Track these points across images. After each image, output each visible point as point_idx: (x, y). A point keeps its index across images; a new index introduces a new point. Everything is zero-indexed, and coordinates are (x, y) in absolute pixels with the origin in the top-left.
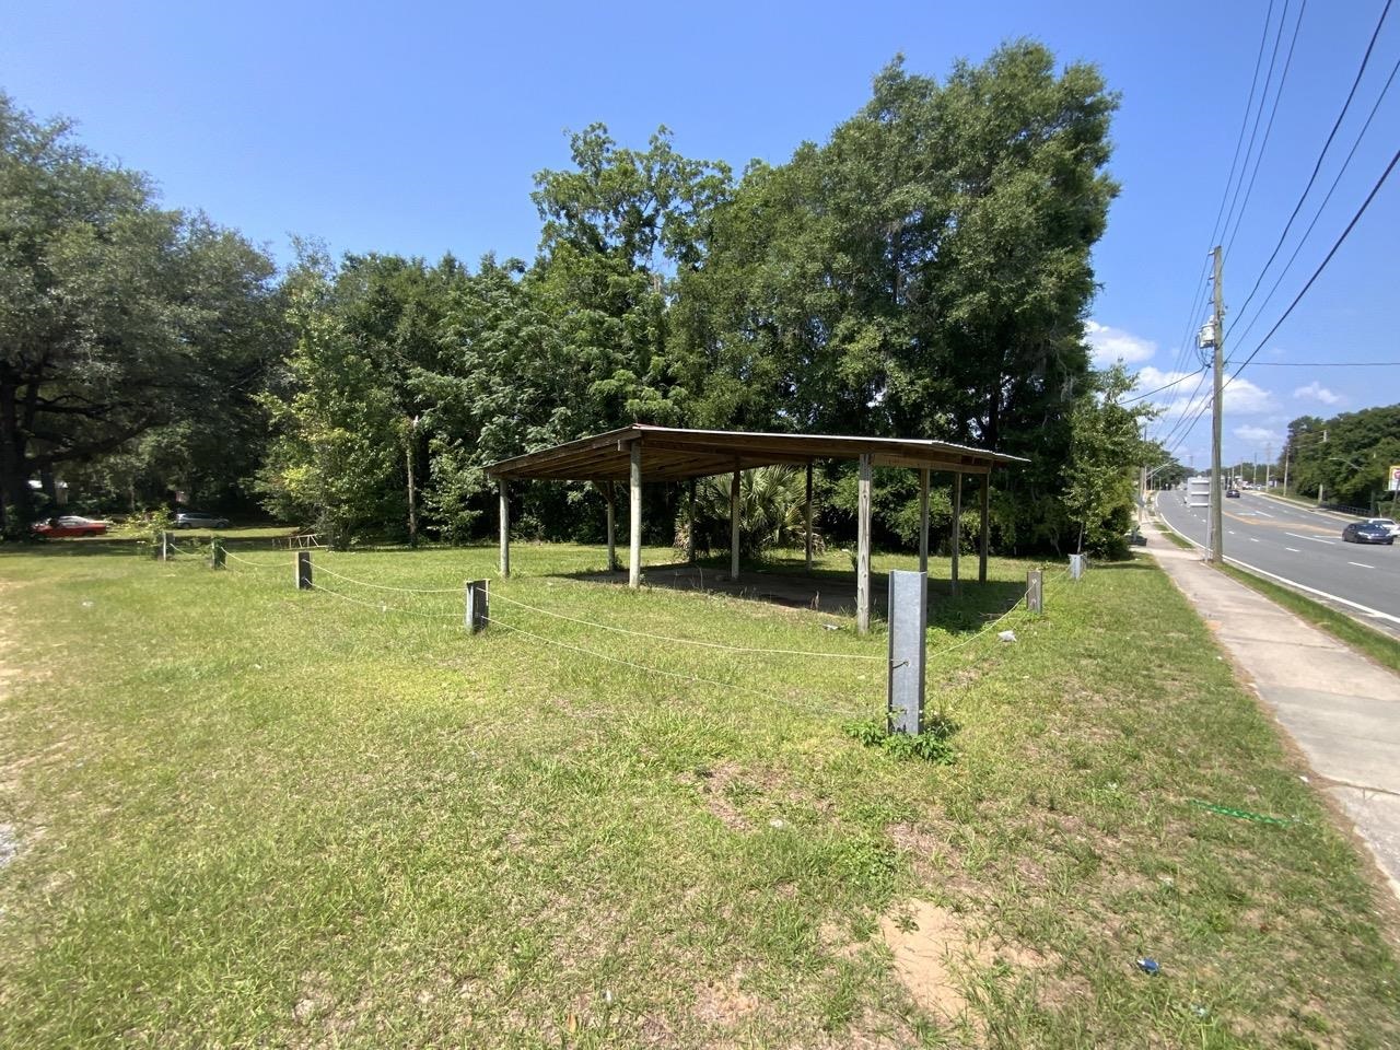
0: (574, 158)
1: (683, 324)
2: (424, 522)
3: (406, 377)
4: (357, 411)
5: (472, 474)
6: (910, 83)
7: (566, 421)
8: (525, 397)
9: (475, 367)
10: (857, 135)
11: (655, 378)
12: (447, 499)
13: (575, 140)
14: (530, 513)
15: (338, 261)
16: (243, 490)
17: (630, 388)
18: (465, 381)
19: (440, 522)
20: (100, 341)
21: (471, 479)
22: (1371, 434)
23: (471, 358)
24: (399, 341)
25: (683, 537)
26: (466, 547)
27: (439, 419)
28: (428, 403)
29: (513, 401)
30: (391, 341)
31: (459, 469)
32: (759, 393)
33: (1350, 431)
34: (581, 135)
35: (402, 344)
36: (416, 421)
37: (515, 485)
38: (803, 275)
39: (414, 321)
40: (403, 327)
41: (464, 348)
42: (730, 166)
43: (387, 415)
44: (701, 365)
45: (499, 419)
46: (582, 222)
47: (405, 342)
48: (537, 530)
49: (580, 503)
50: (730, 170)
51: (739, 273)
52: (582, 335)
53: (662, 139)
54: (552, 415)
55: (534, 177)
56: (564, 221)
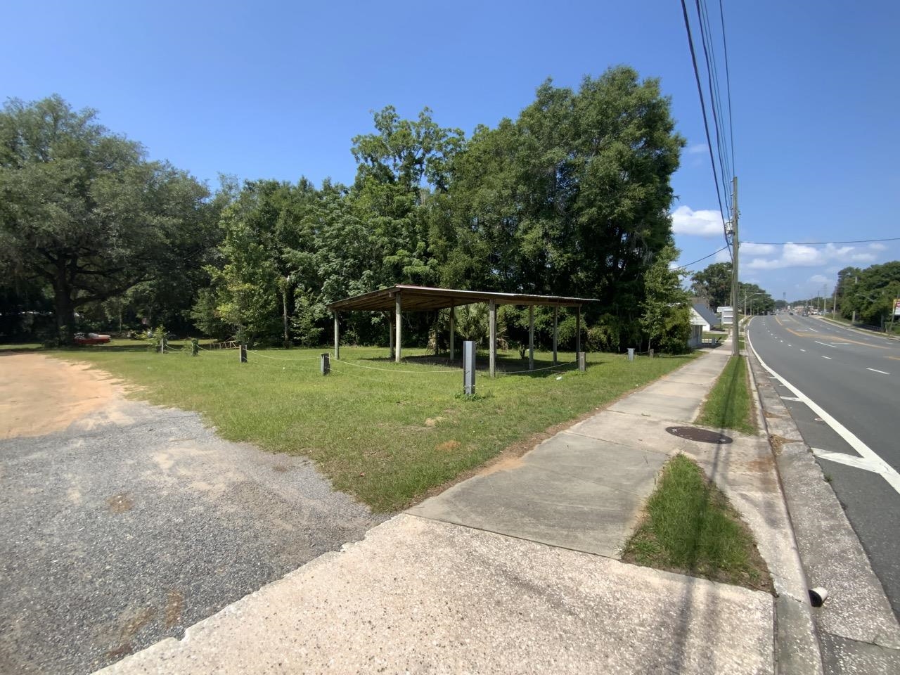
0: (376, 126)
1: (436, 223)
2: (291, 335)
3: (282, 253)
4: (257, 274)
5: (318, 307)
6: (556, 92)
7: (370, 277)
8: (348, 264)
9: (320, 247)
10: (528, 120)
11: (420, 253)
12: (305, 321)
13: (376, 116)
14: (351, 330)
15: (242, 185)
16: (183, 318)
17: (406, 260)
18: (315, 256)
19: (301, 335)
20: (120, 236)
21: (318, 311)
22: (884, 279)
23: (318, 242)
24: (278, 233)
25: (432, 342)
26: (316, 348)
27: (300, 276)
28: (294, 268)
29: (342, 266)
30: (273, 232)
31: (311, 305)
32: (477, 262)
33: (871, 277)
34: (380, 113)
35: (279, 235)
36: (288, 279)
37: (342, 313)
38: (501, 197)
39: (285, 221)
40: (279, 225)
41: (314, 236)
42: (464, 131)
43: (272, 276)
44: (446, 246)
45: (334, 277)
46: (380, 165)
47: (281, 233)
48: (355, 340)
49: (379, 324)
50: (463, 133)
51: (467, 194)
52: (379, 231)
53: (426, 114)
54: (362, 275)
55: (352, 140)
56: (370, 163)
